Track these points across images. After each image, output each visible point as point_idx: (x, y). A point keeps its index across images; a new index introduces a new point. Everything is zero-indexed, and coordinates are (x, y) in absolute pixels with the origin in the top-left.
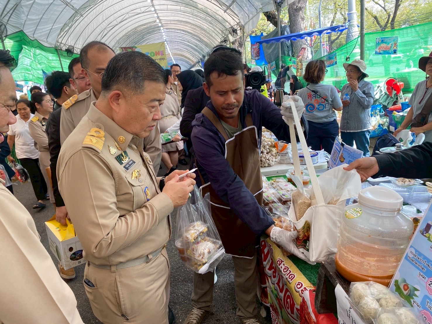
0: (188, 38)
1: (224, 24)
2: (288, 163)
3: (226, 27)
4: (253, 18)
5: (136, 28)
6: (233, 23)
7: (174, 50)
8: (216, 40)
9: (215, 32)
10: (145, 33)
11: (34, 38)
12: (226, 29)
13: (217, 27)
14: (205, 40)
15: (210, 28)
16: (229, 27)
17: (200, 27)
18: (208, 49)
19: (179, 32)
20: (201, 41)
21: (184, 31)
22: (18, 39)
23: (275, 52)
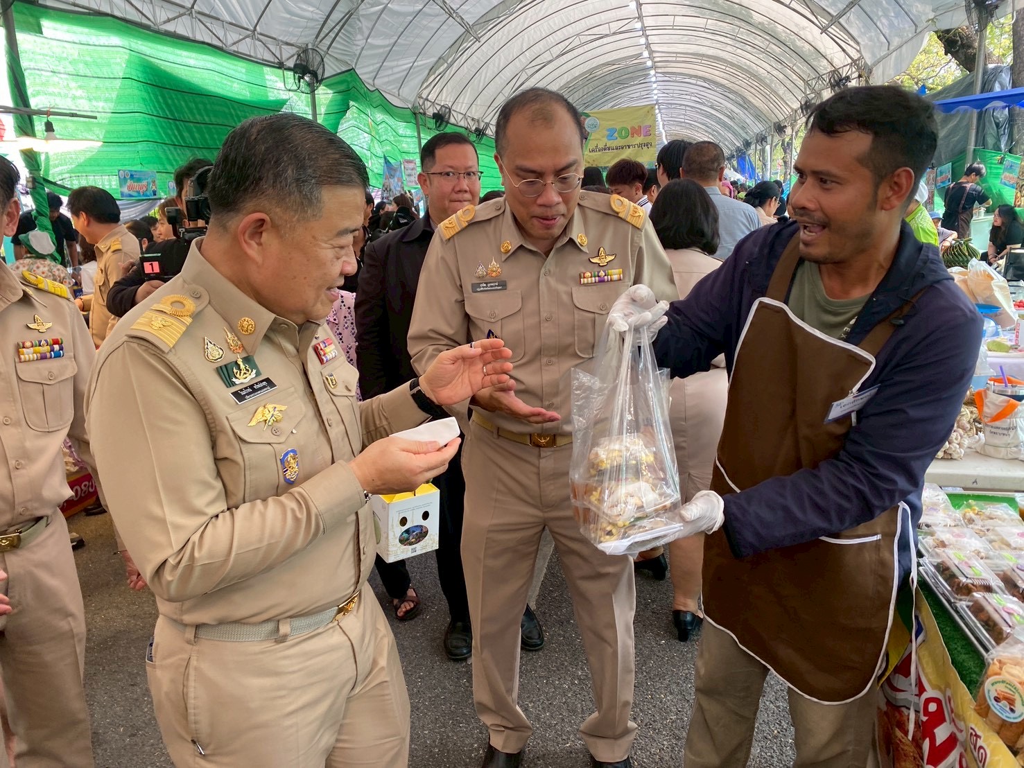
0: (714, 96)
1: (814, 63)
2: (1010, 456)
3: (818, 70)
4: (900, 47)
5: (591, 71)
6: (840, 60)
7: (673, 125)
8: (787, 104)
9: (788, 83)
10: (611, 82)
11: (374, 86)
12: (820, 77)
13: (795, 72)
14: (757, 105)
15: (775, 73)
16: (829, 70)
17: (747, 71)
18: (760, 126)
19: (694, 82)
20: (745, 104)
21: (705, 80)
22: (343, 87)
23: (956, 139)
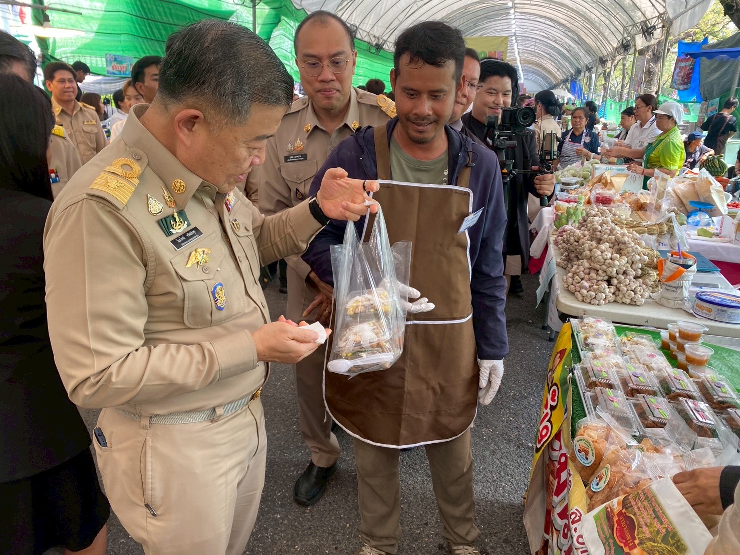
0: (557, 33)
1: (632, 14)
3: (634, 19)
4: (695, 6)
5: (466, 7)
6: (651, 13)
7: (526, 53)
8: (610, 43)
9: (612, 27)
10: (482, 16)
11: (301, 6)
12: (635, 25)
13: (617, 19)
14: (588, 42)
15: (603, 18)
16: (642, 20)
17: (583, 16)
18: (589, 58)
19: (543, 21)
20: (580, 41)
21: (551, 20)
22: (277, 5)
23: (725, 80)
